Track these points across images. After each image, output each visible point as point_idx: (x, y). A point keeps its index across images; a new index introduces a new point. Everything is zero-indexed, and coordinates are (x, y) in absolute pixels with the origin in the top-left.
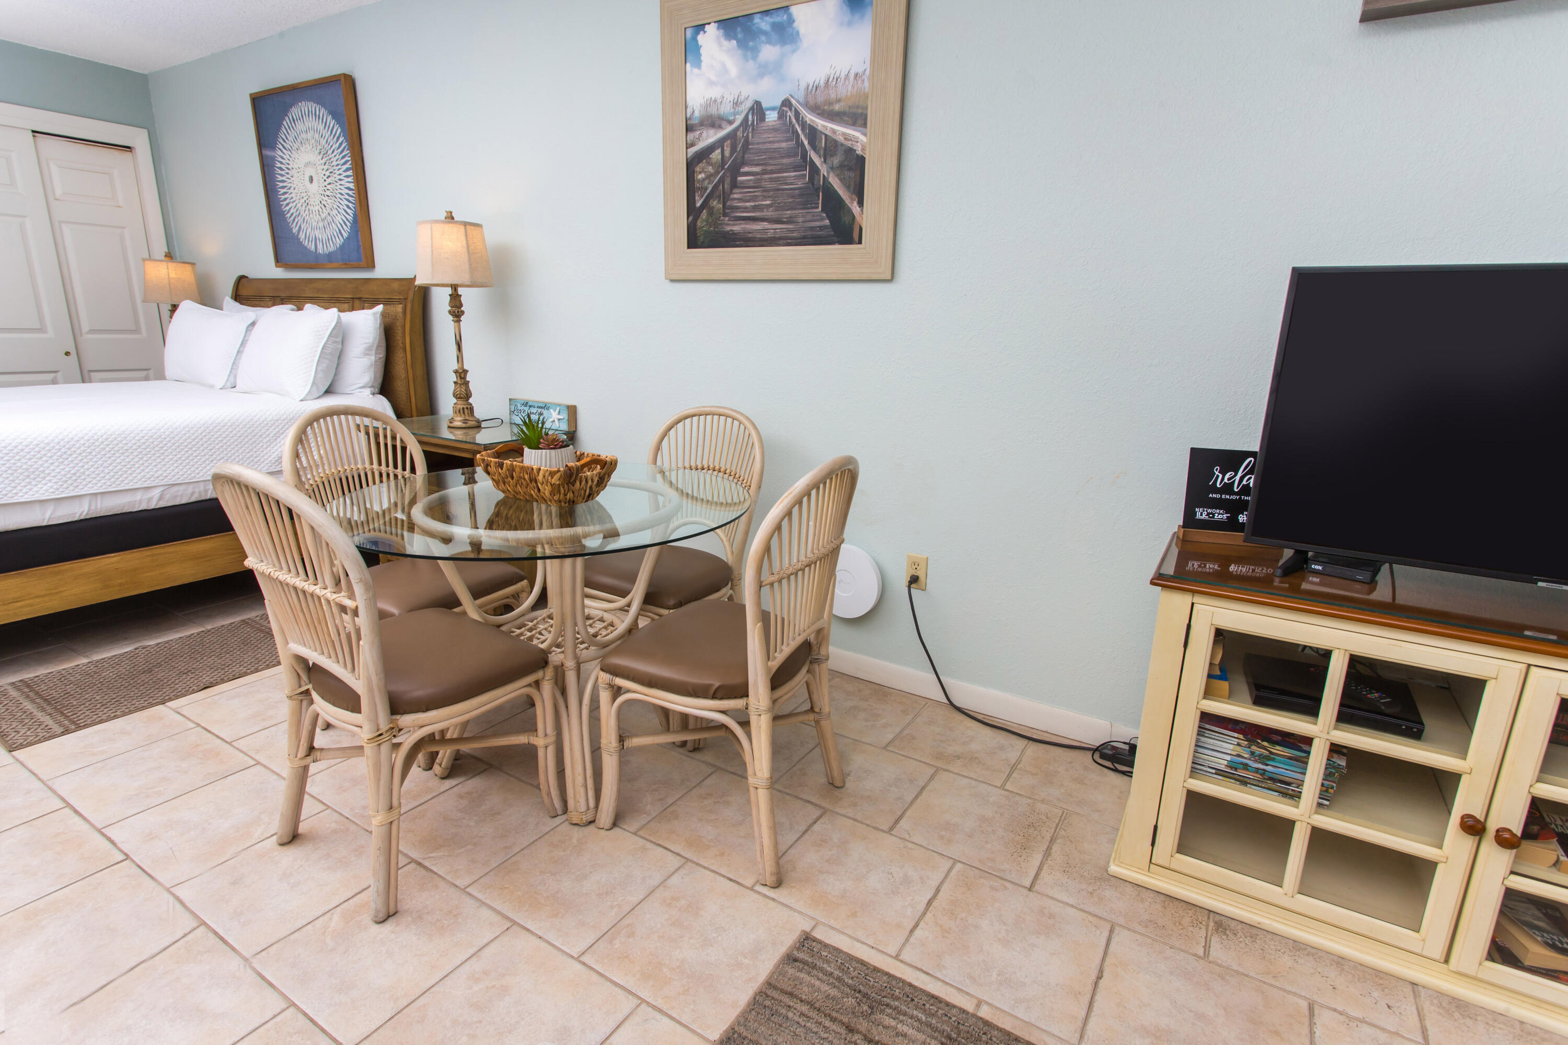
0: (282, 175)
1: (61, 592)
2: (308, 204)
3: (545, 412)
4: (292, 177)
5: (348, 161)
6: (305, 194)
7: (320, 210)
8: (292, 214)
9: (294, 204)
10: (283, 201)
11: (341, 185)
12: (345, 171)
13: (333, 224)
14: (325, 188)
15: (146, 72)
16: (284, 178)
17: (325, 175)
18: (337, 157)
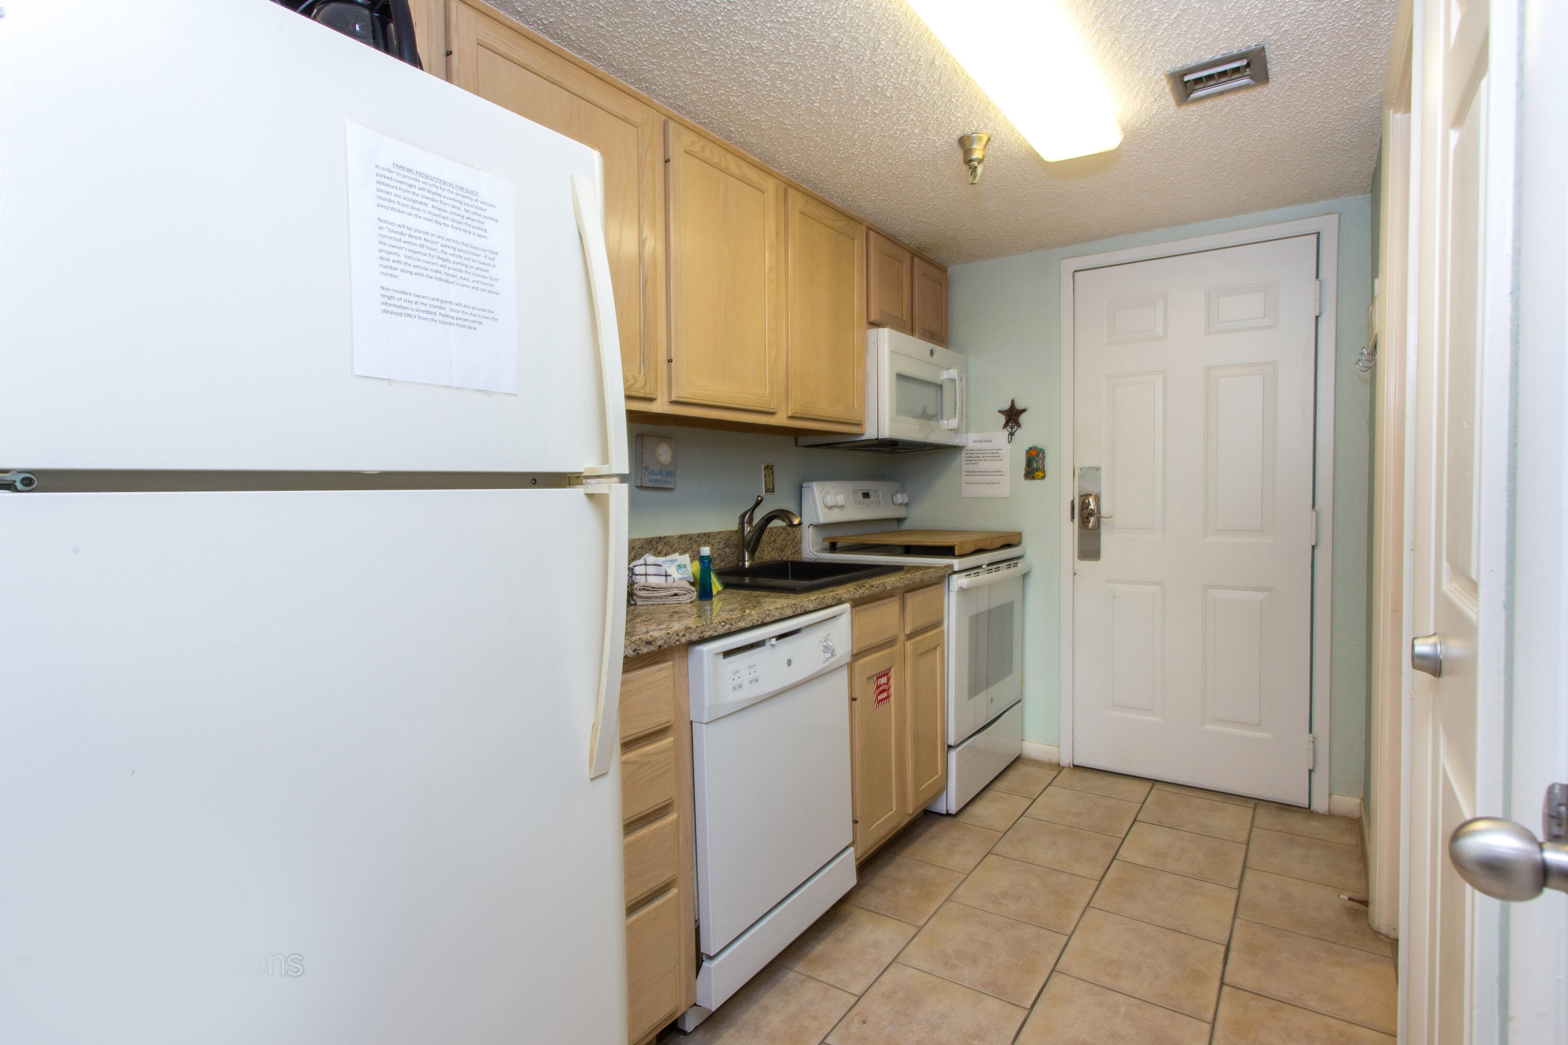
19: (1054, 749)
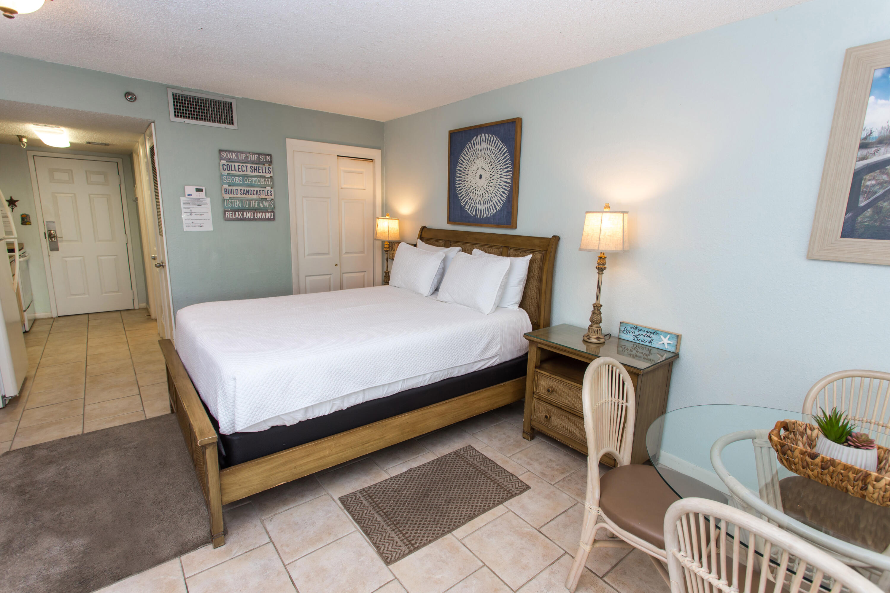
0: (460, 174)
1: (384, 437)
2: (475, 190)
3: (654, 336)
4: (467, 175)
5: (509, 167)
6: (475, 185)
7: (484, 194)
8: (463, 195)
9: (465, 190)
10: (458, 188)
11: (501, 180)
12: (505, 172)
13: (490, 201)
14: (490, 182)
15: (384, 121)
16: (461, 176)
17: (491, 174)
18: (501, 164)
19: (49, 314)
